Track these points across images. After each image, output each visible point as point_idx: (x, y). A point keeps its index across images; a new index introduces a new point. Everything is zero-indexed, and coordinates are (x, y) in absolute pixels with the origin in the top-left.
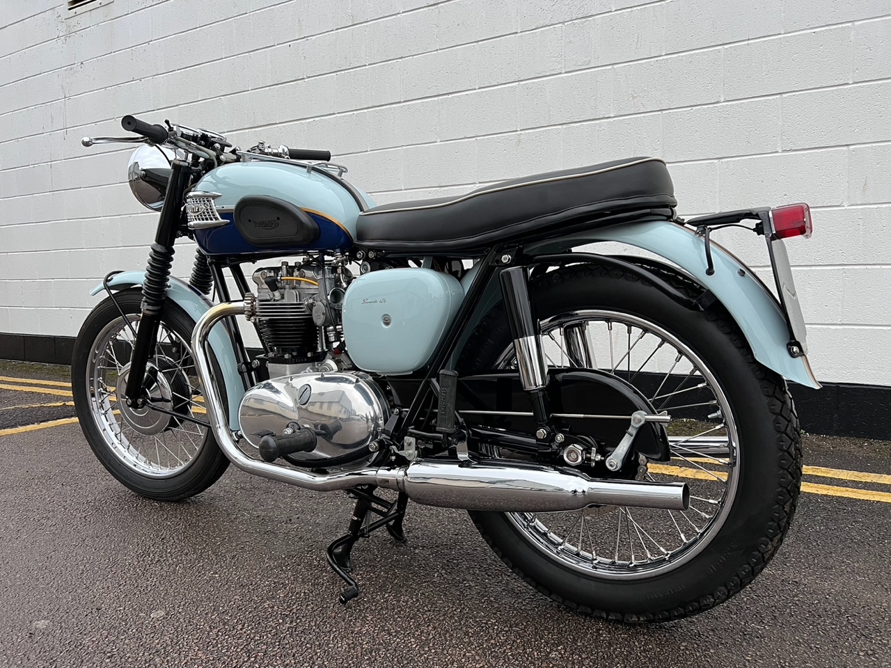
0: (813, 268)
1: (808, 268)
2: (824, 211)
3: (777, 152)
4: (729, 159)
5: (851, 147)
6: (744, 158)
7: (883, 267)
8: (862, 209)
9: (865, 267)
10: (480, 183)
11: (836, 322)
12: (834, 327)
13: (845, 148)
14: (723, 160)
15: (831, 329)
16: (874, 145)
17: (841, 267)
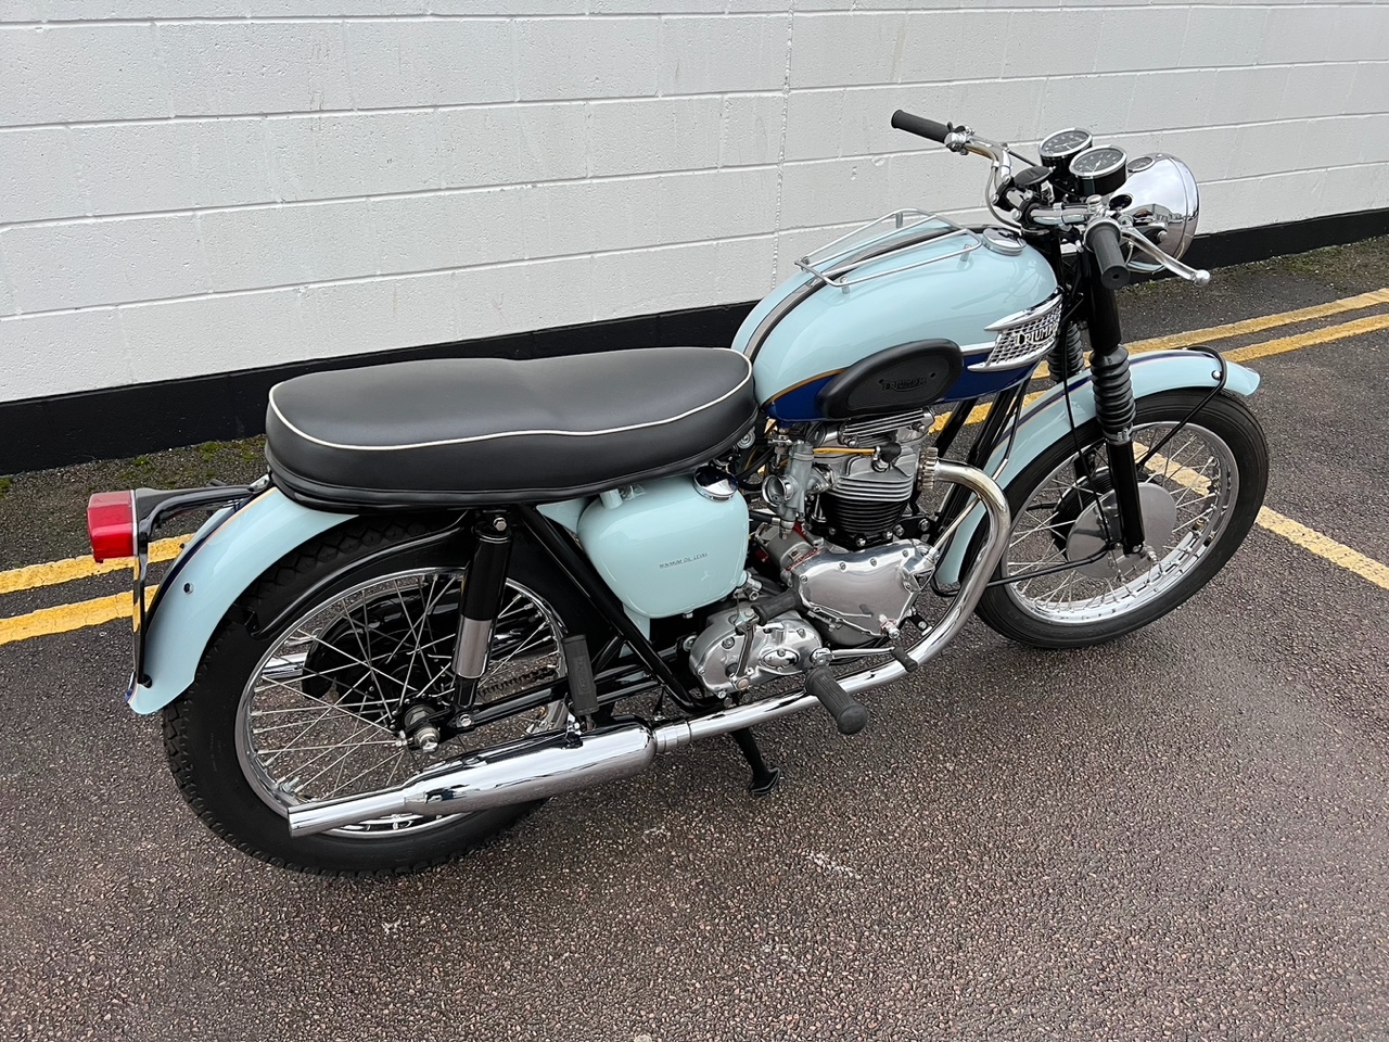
0: (631, 178)
1: (626, 179)
2: (640, 103)
3: (584, 14)
4: (526, 19)
5: (664, 17)
6: (544, 19)
7: (696, 173)
8: (676, 101)
9: (680, 174)
10: (50, 22)
11: (654, 243)
12: (653, 250)
13: (656, 18)
14: (518, 19)
15: (650, 252)
16: (685, 17)
17: (657, 176)
